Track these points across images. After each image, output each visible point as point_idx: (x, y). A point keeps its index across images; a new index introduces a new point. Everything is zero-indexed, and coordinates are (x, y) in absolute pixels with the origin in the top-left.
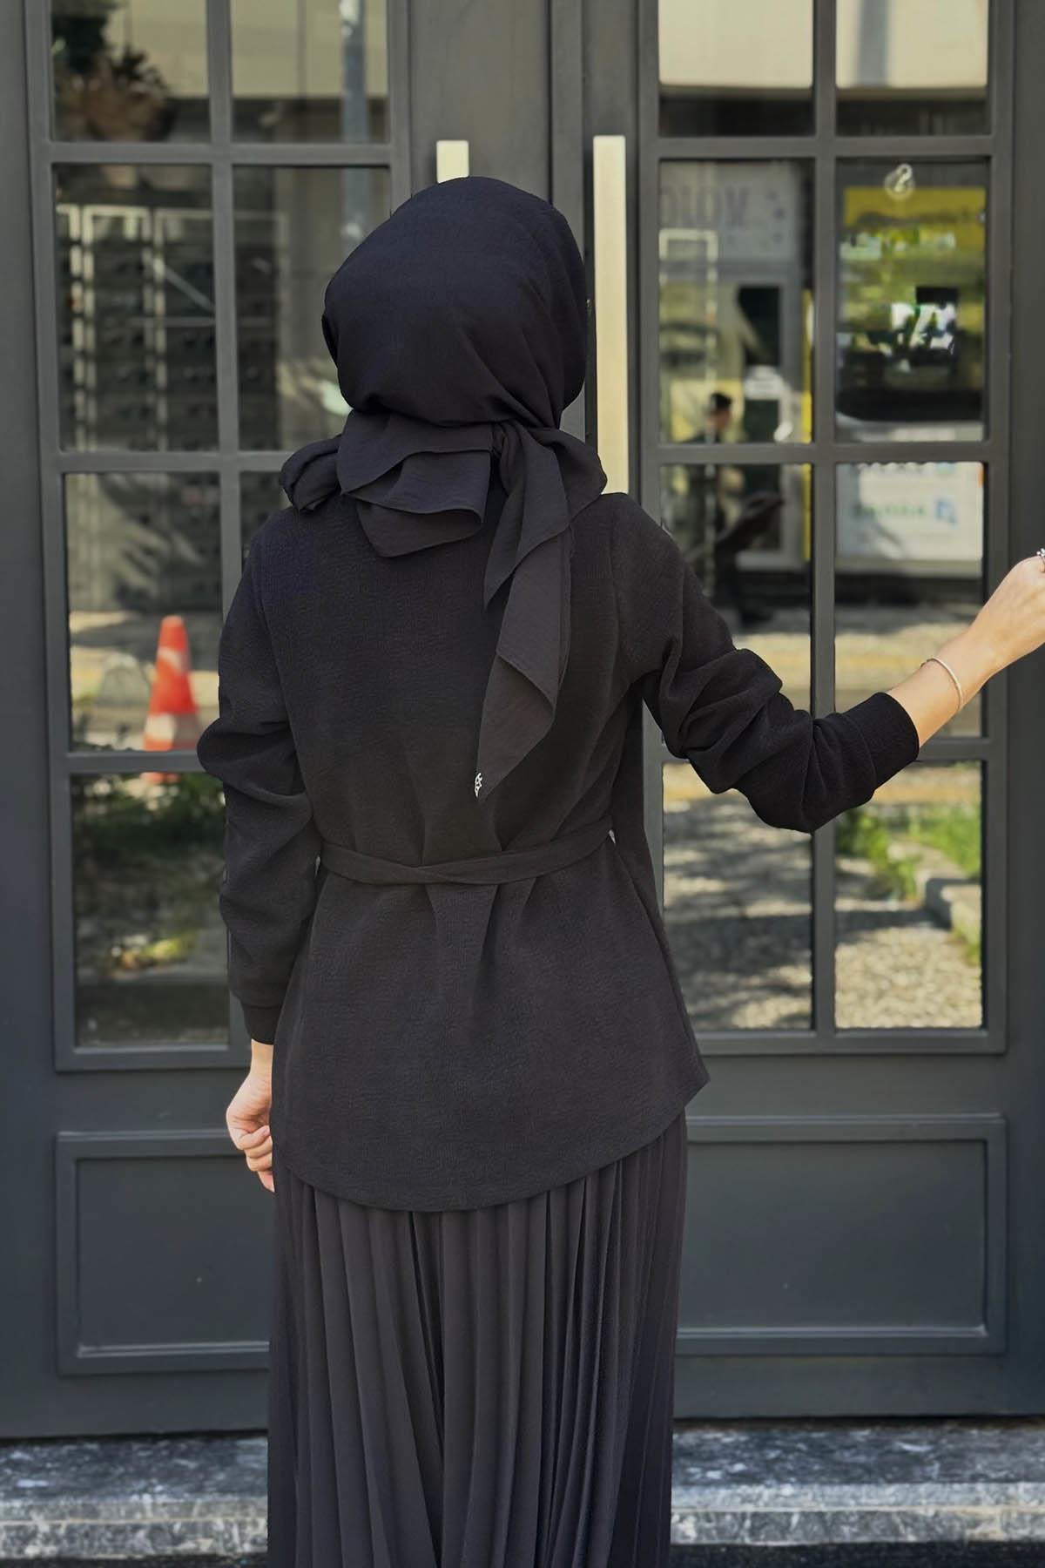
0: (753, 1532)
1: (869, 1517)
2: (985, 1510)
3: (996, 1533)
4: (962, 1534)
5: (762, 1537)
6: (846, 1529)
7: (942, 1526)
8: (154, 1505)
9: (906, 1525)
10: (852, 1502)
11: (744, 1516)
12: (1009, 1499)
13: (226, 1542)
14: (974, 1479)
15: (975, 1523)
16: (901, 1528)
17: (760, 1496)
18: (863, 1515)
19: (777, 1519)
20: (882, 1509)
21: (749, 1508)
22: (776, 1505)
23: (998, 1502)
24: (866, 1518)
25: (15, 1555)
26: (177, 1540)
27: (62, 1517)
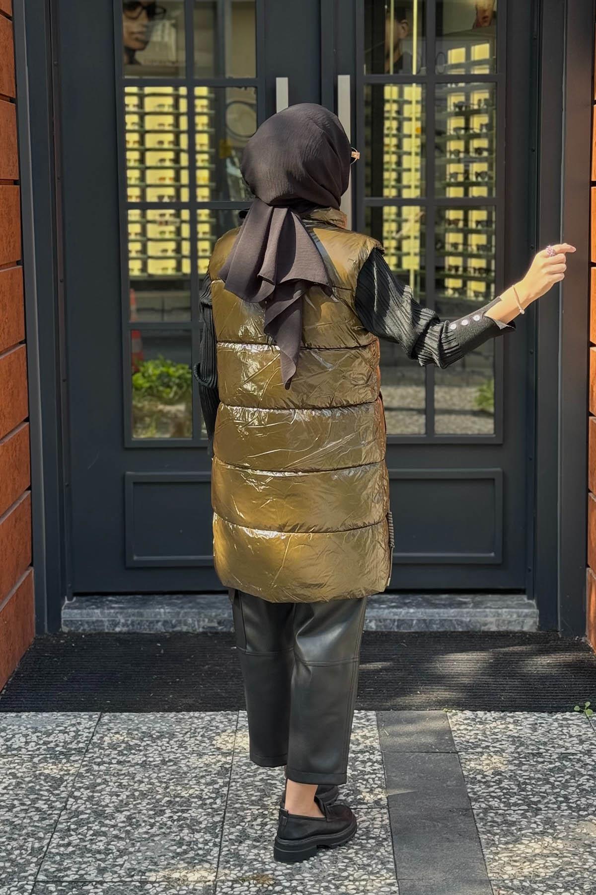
0: (398, 627)
1: (443, 622)
2: (489, 619)
3: (494, 628)
4: (480, 629)
5: (402, 629)
6: (435, 626)
7: (472, 624)
8: (165, 612)
9: (458, 625)
10: (437, 615)
11: (394, 621)
12: (499, 615)
13: (193, 627)
14: (486, 608)
15: (485, 624)
16: (456, 626)
17: (401, 612)
18: (441, 621)
19: (408, 622)
20: (449, 618)
21: (397, 617)
22: (407, 616)
23: (494, 616)
24: (442, 622)
25: (111, 631)
26: (174, 626)
27: (130, 616)
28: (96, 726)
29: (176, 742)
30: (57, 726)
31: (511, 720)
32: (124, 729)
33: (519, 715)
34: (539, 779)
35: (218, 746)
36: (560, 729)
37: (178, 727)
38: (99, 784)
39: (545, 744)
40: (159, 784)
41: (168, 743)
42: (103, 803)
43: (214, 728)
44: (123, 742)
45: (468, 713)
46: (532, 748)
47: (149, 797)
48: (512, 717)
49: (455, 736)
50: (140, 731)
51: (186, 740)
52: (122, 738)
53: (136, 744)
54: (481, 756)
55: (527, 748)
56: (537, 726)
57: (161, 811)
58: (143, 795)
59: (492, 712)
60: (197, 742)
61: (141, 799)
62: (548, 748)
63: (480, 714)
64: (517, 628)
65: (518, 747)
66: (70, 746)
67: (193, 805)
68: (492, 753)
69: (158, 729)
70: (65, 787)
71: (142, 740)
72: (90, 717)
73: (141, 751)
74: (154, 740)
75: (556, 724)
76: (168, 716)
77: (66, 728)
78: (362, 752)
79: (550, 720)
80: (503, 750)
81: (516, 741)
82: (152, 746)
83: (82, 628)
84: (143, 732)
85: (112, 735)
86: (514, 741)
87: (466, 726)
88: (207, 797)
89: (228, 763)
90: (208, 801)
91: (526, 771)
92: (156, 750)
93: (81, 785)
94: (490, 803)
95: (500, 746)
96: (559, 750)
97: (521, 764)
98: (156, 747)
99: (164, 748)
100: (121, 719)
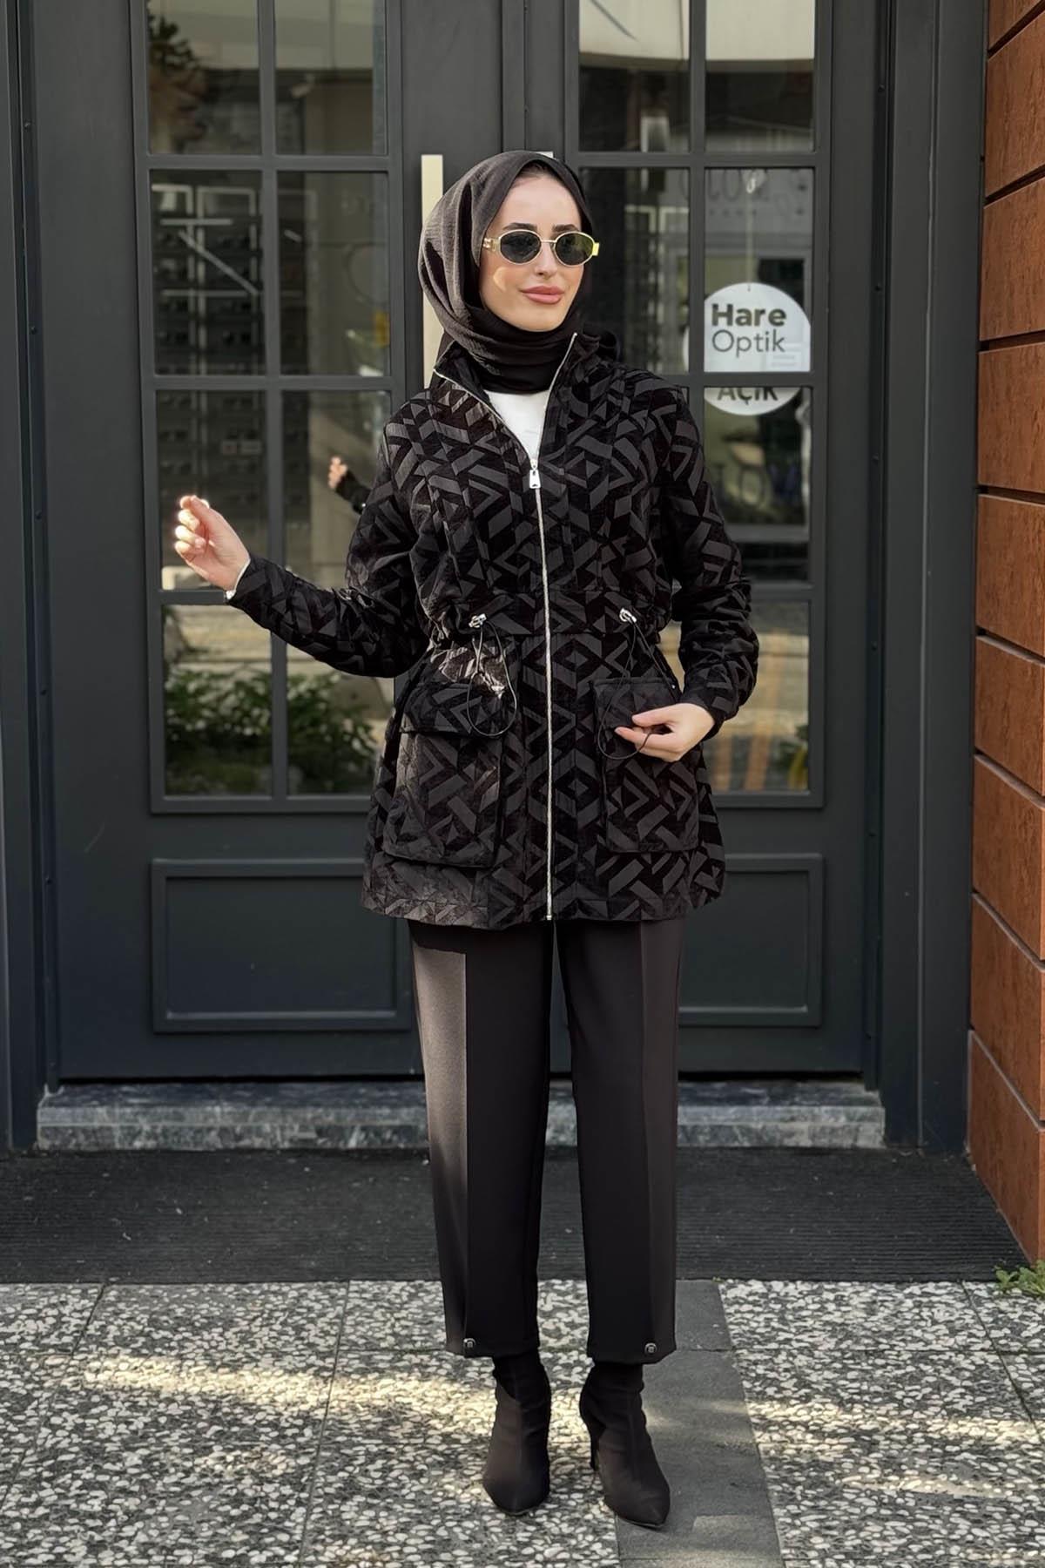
1: (717, 1129)
2: (798, 1125)
3: (805, 1142)
4: (781, 1141)
6: (701, 1138)
7: (768, 1136)
8: (223, 1113)
9: (743, 1135)
10: (705, 1118)
12: (815, 1117)
13: (272, 1140)
14: (792, 1104)
15: (791, 1134)
16: (740, 1136)
18: (713, 1128)
20: (726, 1123)
23: (806, 1120)
24: (715, 1130)
25: (127, 1147)
26: (239, 1138)
27: (159, 1120)
28: (93, 1307)
29: (235, 1333)
30: (24, 1308)
31: (831, 1296)
32: (144, 1312)
33: (846, 1288)
34: (877, 1394)
35: (311, 1340)
36: (916, 1310)
37: (240, 1309)
38: (96, 1405)
39: (889, 1335)
40: (203, 1405)
41: (221, 1335)
42: (101, 1436)
43: (304, 1310)
44: (141, 1333)
45: (757, 1286)
46: (866, 1341)
47: (185, 1425)
48: (833, 1291)
49: (731, 1323)
50: (173, 1316)
51: (254, 1330)
52: (140, 1327)
53: (164, 1338)
54: (776, 1356)
55: (857, 1343)
56: (875, 1306)
57: (205, 1448)
58: (174, 1422)
59: (799, 1282)
60: (274, 1334)
61: (170, 1429)
62: (894, 1342)
63: (778, 1286)
64: (847, 1143)
65: (841, 1341)
66: (46, 1341)
67: (263, 1438)
68: (795, 1352)
69: (204, 1312)
70: (36, 1409)
71: (175, 1331)
72: (84, 1295)
73: (172, 1349)
74: (196, 1331)
75: (909, 1303)
76: (223, 1290)
77: (40, 1311)
78: (565, 1350)
79: (900, 1296)
80: (814, 1346)
81: (840, 1331)
82: (192, 1341)
83: (74, 1141)
84: (177, 1318)
85: (120, 1322)
86: (834, 1330)
87: (750, 1307)
88: (287, 1425)
89: (326, 1369)
90: (289, 1432)
91: (853, 1381)
92: (199, 1347)
93: (63, 1406)
94: (789, 1434)
95: (811, 1340)
96: (912, 1346)
97: (846, 1369)
98: (199, 1343)
99: (213, 1343)
100: (139, 1296)
